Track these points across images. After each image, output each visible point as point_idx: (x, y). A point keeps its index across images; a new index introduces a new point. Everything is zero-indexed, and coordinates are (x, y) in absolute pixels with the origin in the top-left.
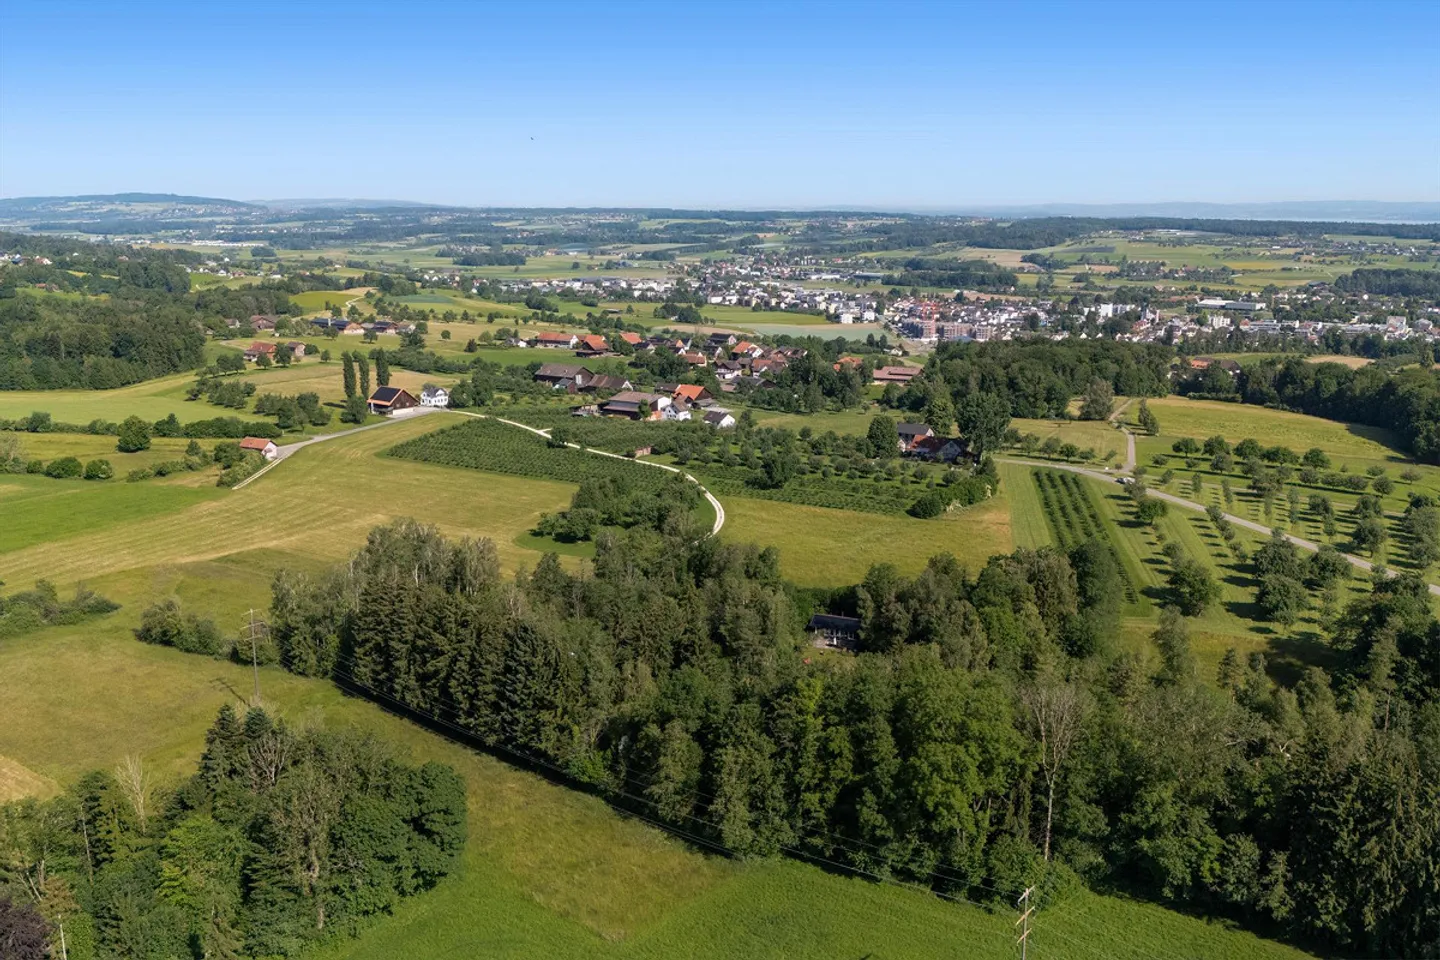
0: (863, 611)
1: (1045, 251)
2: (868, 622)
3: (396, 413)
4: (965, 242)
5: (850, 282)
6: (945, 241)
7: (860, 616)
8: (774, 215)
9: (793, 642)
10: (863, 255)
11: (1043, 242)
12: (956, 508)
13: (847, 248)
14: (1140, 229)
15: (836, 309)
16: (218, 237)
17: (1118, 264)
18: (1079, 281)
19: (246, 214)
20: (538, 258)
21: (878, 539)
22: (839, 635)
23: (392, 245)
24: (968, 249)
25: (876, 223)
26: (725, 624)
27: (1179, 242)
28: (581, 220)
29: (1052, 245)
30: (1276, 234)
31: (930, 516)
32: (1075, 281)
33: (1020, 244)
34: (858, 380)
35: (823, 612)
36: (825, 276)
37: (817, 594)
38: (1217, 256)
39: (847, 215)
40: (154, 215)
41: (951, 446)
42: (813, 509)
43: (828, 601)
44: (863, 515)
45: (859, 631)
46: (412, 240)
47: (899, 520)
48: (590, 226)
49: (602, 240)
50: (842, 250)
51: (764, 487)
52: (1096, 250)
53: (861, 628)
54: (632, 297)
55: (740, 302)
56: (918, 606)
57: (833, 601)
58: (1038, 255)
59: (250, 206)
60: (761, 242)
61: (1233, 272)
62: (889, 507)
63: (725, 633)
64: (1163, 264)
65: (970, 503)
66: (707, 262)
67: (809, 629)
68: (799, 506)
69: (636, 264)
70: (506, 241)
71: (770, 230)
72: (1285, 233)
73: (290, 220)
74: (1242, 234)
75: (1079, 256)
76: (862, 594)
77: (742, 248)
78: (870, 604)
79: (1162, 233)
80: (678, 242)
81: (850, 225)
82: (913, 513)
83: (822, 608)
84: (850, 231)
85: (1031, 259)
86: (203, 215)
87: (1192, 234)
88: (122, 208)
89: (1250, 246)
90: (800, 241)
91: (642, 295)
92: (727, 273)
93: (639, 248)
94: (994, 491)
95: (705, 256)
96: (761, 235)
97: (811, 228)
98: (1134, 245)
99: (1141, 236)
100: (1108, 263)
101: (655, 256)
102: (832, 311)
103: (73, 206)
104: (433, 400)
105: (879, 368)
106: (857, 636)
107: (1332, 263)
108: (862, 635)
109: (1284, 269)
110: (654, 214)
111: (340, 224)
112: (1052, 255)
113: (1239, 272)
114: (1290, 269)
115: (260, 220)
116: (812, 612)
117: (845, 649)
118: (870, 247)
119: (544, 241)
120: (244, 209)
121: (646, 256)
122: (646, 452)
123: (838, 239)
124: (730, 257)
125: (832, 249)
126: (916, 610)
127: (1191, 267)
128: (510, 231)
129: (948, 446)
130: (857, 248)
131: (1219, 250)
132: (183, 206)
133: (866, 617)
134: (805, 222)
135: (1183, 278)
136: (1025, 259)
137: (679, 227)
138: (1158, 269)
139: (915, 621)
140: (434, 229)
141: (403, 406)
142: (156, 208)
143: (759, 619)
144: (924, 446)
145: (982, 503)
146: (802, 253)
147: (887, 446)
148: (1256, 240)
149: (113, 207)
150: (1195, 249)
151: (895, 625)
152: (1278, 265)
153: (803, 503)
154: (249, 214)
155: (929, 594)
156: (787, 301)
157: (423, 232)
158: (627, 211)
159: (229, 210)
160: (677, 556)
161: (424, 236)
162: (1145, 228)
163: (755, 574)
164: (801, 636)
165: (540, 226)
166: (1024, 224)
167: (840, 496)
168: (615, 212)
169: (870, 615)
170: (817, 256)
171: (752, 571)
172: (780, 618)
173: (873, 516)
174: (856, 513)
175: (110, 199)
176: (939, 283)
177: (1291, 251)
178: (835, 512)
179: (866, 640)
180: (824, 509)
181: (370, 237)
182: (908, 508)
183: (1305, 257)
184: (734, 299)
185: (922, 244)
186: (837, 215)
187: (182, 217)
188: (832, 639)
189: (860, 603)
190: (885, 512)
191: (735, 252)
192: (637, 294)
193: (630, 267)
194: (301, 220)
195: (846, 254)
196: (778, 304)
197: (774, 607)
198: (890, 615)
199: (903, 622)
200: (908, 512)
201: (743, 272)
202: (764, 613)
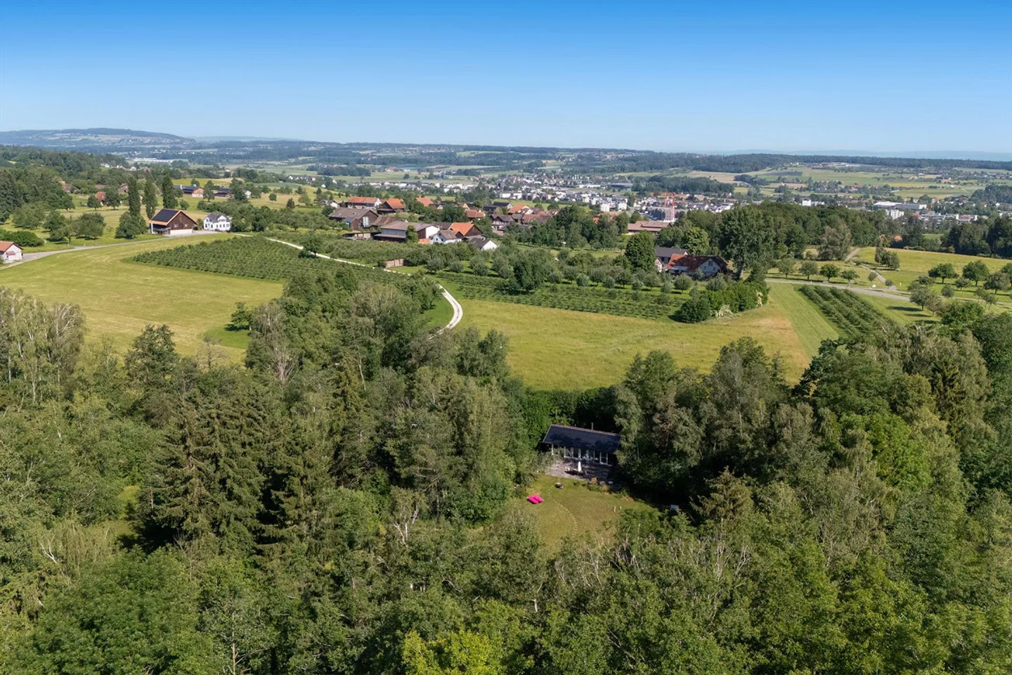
0: (623, 421)
1: (752, 174)
2: (632, 438)
3: (173, 233)
4: (692, 167)
5: (608, 189)
6: (677, 166)
7: (618, 429)
8: (555, 150)
9: (512, 466)
10: (618, 175)
11: (749, 168)
12: (726, 314)
13: (607, 169)
14: (820, 162)
15: (597, 202)
16: (154, 156)
17: (806, 183)
18: (779, 192)
19: (178, 143)
20: (381, 173)
21: (639, 341)
22: (587, 457)
23: (277, 163)
24: (695, 172)
25: (627, 156)
26: (395, 437)
27: (849, 170)
28: (416, 151)
29: (756, 170)
30: (919, 166)
31: (698, 320)
32: (776, 191)
33: (733, 169)
34: (615, 227)
35: (564, 424)
36: (589, 185)
37: (557, 398)
38: (878, 179)
39: (606, 151)
40: (114, 143)
41: (710, 264)
42: (563, 311)
43: (573, 409)
44: (622, 318)
45: (617, 452)
46: (293, 160)
47: (661, 323)
48: (422, 154)
49: (428, 162)
50: (602, 171)
51: (514, 292)
52: (788, 173)
53: (620, 448)
54: (443, 193)
55: (524, 198)
56: (715, 414)
57: (580, 409)
58: (747, 176)
59: (182, 139)
60: (545, 165)
61: (893, 189)
62: (649, 313)
63: (393, 453)
64: (840, 183)
65: (741, 310)
66: (503, 176)
67: (543, 448)
68: (549, 310)
69: (451, 177)
70: (359, 162)
71: (550, 158)
72: (926, 166)
73: (208, 148)
74: (894, 166)
75: (777, 177)
76: (625, 395)
77: (529, 169)
78: (635, 410)
79: (835, 165)
80: (483, 165)
81: (608, 157)
82: (678, 318)
83: (564, 418)
84: (608, 160)
85: (742, 179)
86: (147, 144)
87: (857, 165)
88: (93, 138)
89: (902, 173)
90: (572, 165)
91: (450, 191)
92: (517, 181)
93: (455, 168)
94: (765, 300)
95: (502, 173)
96: (544, 162)
97: (580, 157)
98: (816, 171)
99: (821, 166)
100: (798, 181)
101: (466, 173)
102: (594, 203)
103: (58, 136)
104: (215, 225)
105: (633, 222)
106: (613, 459)
107: (965, 184)
108: (622, 459)
109: (931, 187)
110: (467, 148)
111: (243, 151)
112: (756, 176)
113: (897, 188)
114: (935, 187)
115: (188, 147)
116: (548, 423)
117: (594, 480)
118: (623, 170)
119: (385, 162)
120: (178, 140)
121: (460, 172)
122: (398, 263)
123: (599, 164)
124: (521, 174)
125: (595, 171)
126: (711, 420)
127: (861, 185)
128: (362, 156)
129: (706, 264)
130: (614, 170)
131: (880, 175)
132: (134, 138)
133: (629, 431)
134: (577, 154)
135: (856, 192)
136: (737, 179)
137: (485, 155)
138: (836, 185)
139: (709, 437)
140: (309, 154)
141: (181, 227)
142: (116, 138)
143: (450, 428)
144: (682, 265)
145: (754, 310)
146: (573, 173)
147: (644, 264)
148: (905, 170)
149: (85, 137)
150: (861, 174)
151: (676, 444)
152: (927, 185)
153: (554, 307)
154: (181, 143)
155: (733, 392)
156: (560, 197)
157: (301, 155)
158: (449, 146)
159: (168, 141)
160: (368, 345)
161: (300, 158)
162: (823, 161)
163: (471, 369)
164: (528, 457)
165: (384, 154)
166: (734, 157)
167: (593, 301)
168: (439, 147)
169: (635, 426)
170: (585, 175)
171: (466, 363)
172: (487, 429)
173: (631, 320)
174: (614, 317)
175: (84, 132)
176: (674, 190)
177: (934, 177)
178: (588, 315)
179: (627, 467)
180: (576, 313)
181: (263, 158)
182: (671, 313)
183: (943, 181)
184: (520, 196)
185: (661, 168)
186: (599, 150)
187: (133, 144)
188: (576, 462)
189: (620, 408)
190: (646, 316)
191: (525, 171)
192: (446, 190)
193: (447, 179)
194: (216, 147)
195: (606, 174)
196: (553, 198)
197: (476, 408)
198: (667, 427)
199: (690, 440)
200: (670, 317)
201: (529, 181)
202: (460, 421)
